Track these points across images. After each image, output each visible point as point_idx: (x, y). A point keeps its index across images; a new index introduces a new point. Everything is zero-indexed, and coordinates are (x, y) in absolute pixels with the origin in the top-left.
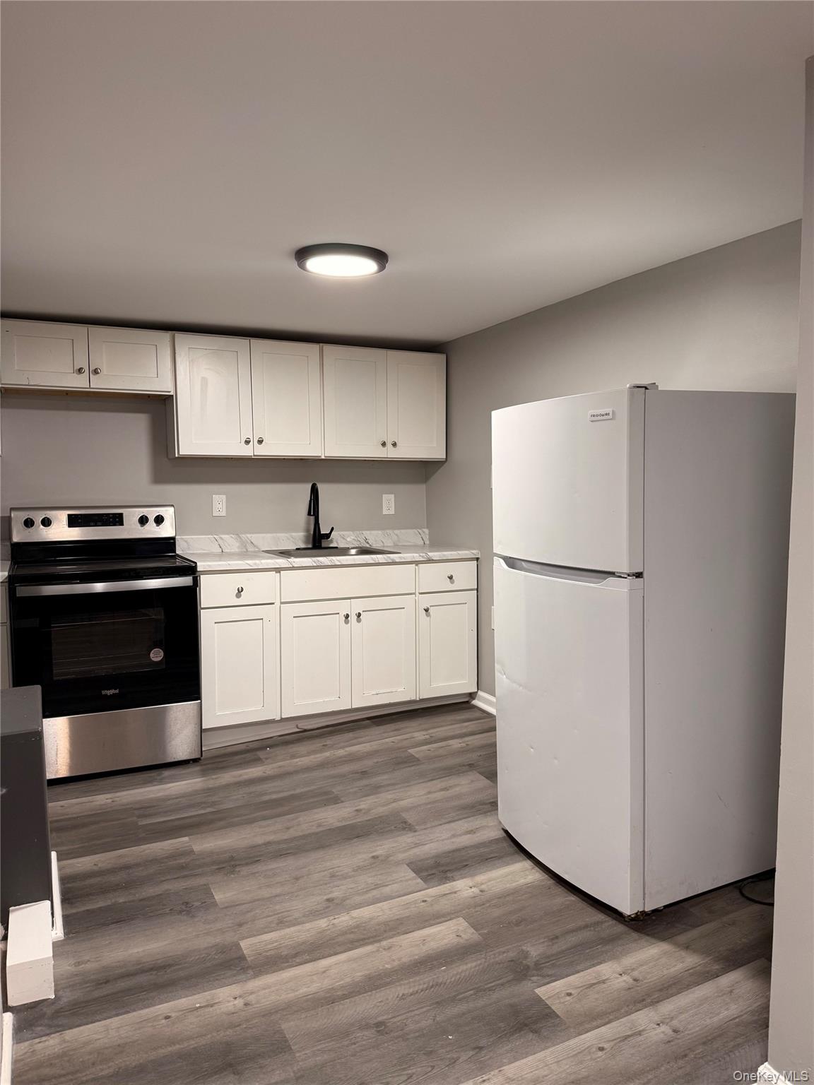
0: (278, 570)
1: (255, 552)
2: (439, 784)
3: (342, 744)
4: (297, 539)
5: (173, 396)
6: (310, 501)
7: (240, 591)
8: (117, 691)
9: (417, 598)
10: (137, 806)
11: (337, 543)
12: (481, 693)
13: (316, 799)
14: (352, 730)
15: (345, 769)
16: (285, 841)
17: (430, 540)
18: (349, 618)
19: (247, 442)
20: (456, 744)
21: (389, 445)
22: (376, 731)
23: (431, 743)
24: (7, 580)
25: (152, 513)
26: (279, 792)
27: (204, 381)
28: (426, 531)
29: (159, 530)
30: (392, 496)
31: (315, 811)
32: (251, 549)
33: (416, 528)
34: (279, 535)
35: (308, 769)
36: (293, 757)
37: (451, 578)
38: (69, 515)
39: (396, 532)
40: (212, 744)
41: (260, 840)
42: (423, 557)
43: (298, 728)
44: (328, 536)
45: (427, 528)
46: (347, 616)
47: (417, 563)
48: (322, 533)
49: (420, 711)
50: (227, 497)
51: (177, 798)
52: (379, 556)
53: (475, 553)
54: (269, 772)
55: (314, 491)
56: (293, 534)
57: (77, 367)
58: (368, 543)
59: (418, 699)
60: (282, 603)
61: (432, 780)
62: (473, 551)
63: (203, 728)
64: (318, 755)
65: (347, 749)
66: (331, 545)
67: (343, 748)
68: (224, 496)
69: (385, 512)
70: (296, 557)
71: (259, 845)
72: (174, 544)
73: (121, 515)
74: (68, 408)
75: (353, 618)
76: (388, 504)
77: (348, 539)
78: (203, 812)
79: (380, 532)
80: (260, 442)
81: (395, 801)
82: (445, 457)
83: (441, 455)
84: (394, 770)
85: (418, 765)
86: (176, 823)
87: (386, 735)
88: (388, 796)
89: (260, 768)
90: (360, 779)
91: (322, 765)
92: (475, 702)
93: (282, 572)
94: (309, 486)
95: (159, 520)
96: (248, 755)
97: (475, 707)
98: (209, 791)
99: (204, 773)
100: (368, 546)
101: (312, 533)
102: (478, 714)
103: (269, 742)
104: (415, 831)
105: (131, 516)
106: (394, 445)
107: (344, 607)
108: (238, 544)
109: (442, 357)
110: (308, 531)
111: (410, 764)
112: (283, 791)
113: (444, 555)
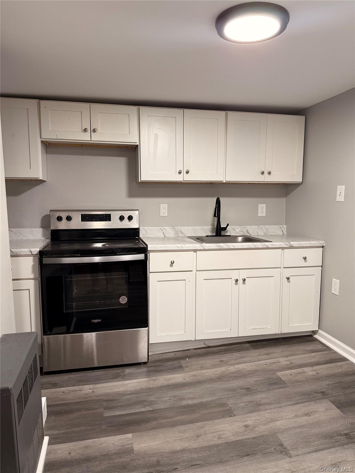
0: (195, 251)
1: (182, 237)
2: (302, 408)
3: (233, 362)
4: (206, 230)
5: (138, 145)
6: (216, 208)
7: (172, 263)
8: (100, 320)
9: (281, 271)
10: (106, 398)
11: (230, 232)
12: (320, 331)
13: (216, 410)
14: (238, 350)
15: (235, 384)
16: (196, 450)
17: (287, 232)
18: (238, 282)
19: (180, 173)
20: (309, 371)
21: (266, 174)
22: (254, 353)
23: (291, 368)
24: (39, 253)
25: (126, 215)
26: (194, 398)
27: (156, 136)
28: (285, 226)
29: (130, 224)
30: (264, 205)
31: (216, 421)
32: (180, 235)
33: (279, 225)
34: (196, 227)
35: (212, 380)
36: (202, 368)
37: (305, 258)
38: (82, 215)
39: (266, 226)
40: (155, 351)
41: (178, 446)
42: (287, 245)
43: (205, 345)
44: (225, 229)
45: (286, 224)
46: (237, 281)
47: (283, 248)
48: (221, 227)
49: (281, 339)
50: (168, 205)
51: (130, 394)
52: (258, 243)
53: (322, 243)
54: (188, 379)
55: (218, 202)
56: (205, 227)
57: (84, 128)
58: (248, 233)
59: (280, 333)
60: (197, 271)
61: (297, 404)
62: (320, 242)
63: (150, 342)
64: (218, 369)
65: (237, 366)
66: (227, 234)
67: (233, 365)
68: (167, 205)
69: (260, 215)
70: (207, 242)
71: (178, 452)
72: (138, 232)
73: (110, 215)
74: (82, 154)
75: (240, 282)
76: (262, 209)
77: (237, 231)
78: (143, 410)
79: (256, 227)
80: (187, 172)
81: (272, 421)
82: (302, 181)
83: (299, 179)
84: (269, 390)
85: (284, 387)
86: (127, 418)
87: (260, 357)
88: (265, 415)
89: (182, 374)
90: (246, 395)
91: (220, 378)
92: (316, 336)
93: (197, 252)
94: (215, 199)
95: (130, 218)
96: (175, 362)
97: (316, 340)
98: (149, 391)
99: (149, 374)
100: (248, 235)
101: (216, 226)
102: (319, 347)
103: (187, 353)
104: (290, 457)
105: (115, 216)
106: (269, 173)
107: (235, 275)
108: (173, 232)
109: (303, 118)
110: (213, 225)
111: (280, 386)
112: (195, 398)
113: (301, 244)
